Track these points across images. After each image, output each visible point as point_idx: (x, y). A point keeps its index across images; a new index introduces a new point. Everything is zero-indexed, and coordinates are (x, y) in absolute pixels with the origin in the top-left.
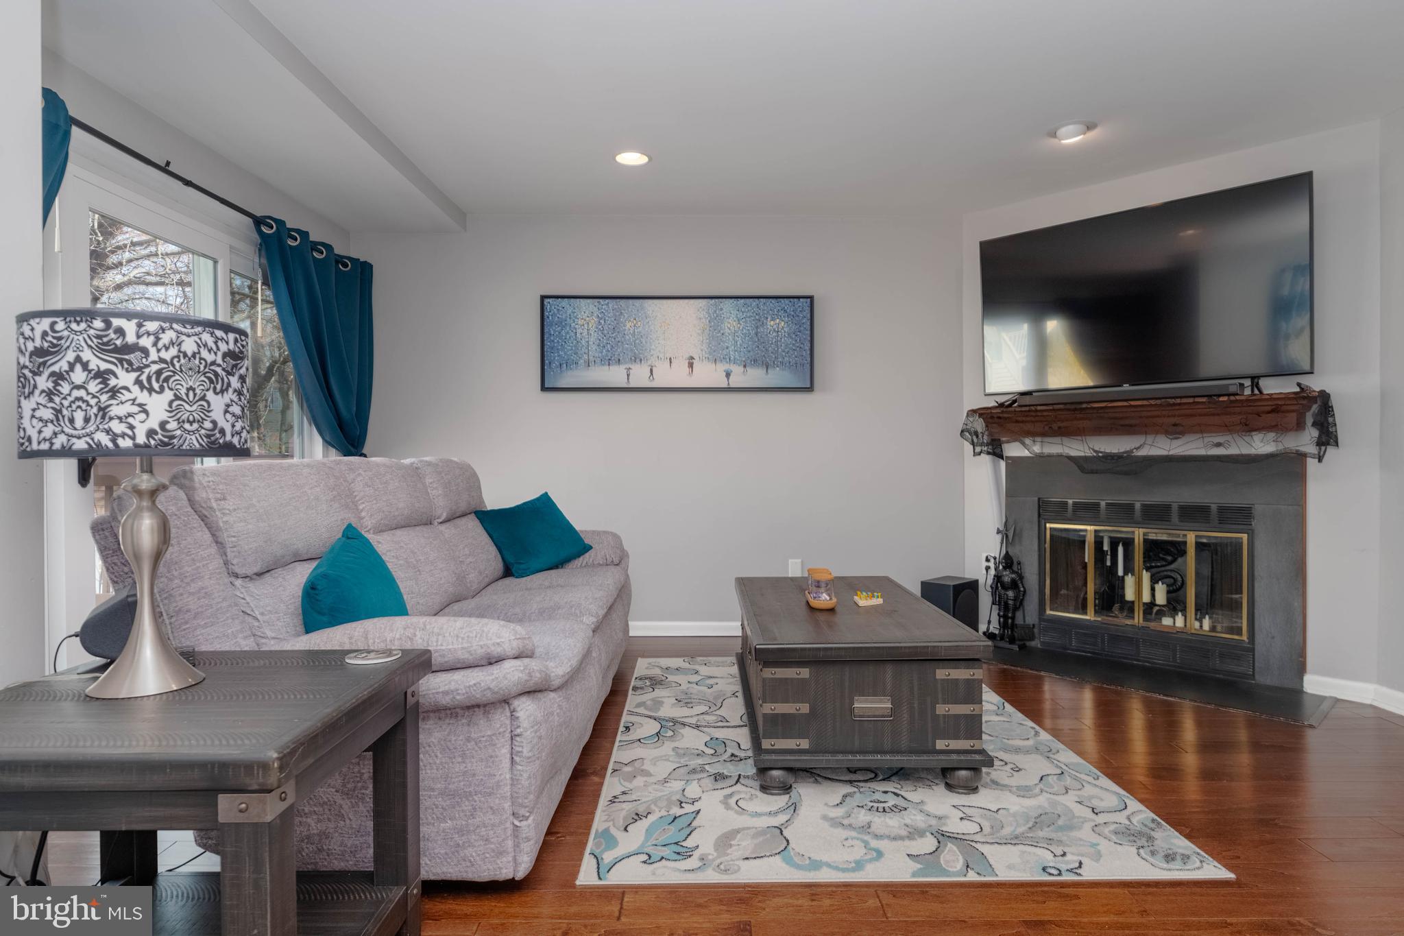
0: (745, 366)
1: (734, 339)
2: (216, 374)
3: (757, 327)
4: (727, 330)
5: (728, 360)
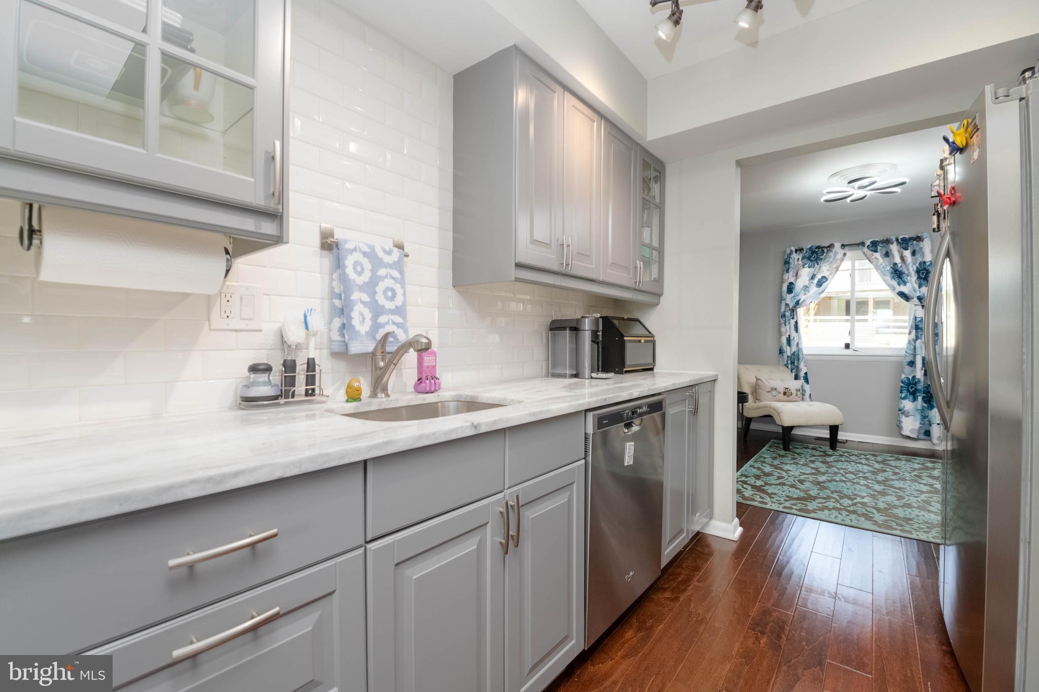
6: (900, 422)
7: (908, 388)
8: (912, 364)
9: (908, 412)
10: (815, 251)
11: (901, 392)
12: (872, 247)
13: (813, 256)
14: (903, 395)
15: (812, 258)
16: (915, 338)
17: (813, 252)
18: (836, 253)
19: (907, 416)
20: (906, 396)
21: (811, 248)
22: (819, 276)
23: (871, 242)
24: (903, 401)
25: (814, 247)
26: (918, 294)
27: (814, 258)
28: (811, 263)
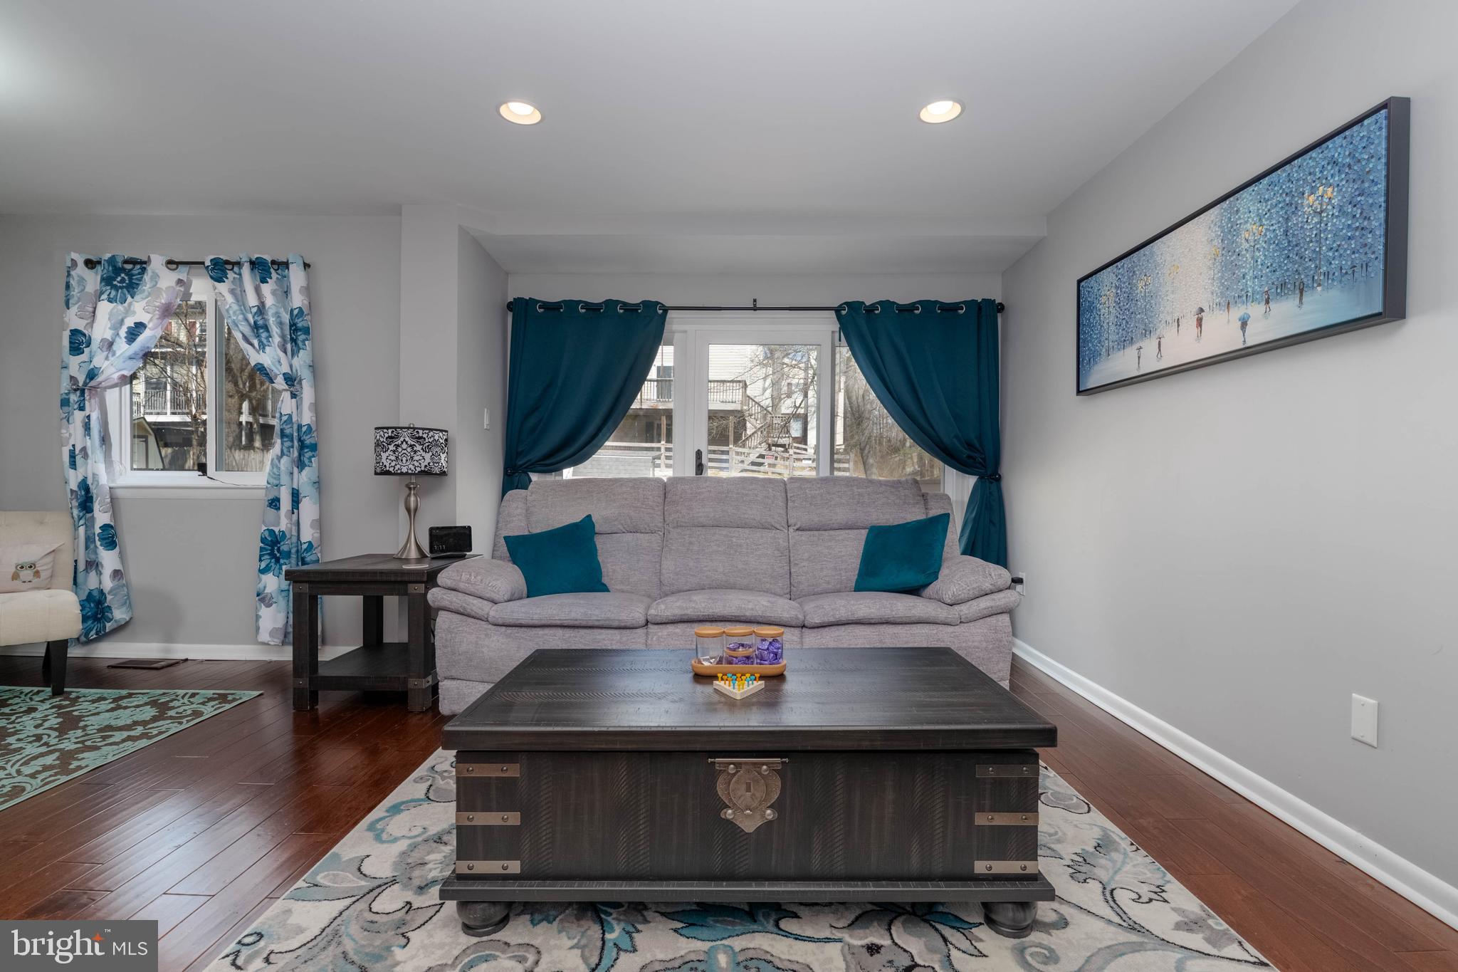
0: (1267, 302)
1: (1253, 258)
2: (384, 445)
3: (1287, 220)
4: (1245, 245)
5: (1244, 298)
6: (258, 617)
7: (272, 550)
8: (274, 503)
9: (272, 597)
10: (123, 270)
11: (260, 560)
12: (213, 269)
13: (119, 279)
14: (263, 565)
15: (115, 283)
16: (280, 454)
17: (118, 271)
18: (156, 277)
19: (269, 605)
20: (267, 566)
21: (112, 261)
22: (129, 322)
23: (211, 260)
24: (263, 577)
25: (120, 260)
26: (285, 369)
27: (123, 281)
28: (113, 293)
